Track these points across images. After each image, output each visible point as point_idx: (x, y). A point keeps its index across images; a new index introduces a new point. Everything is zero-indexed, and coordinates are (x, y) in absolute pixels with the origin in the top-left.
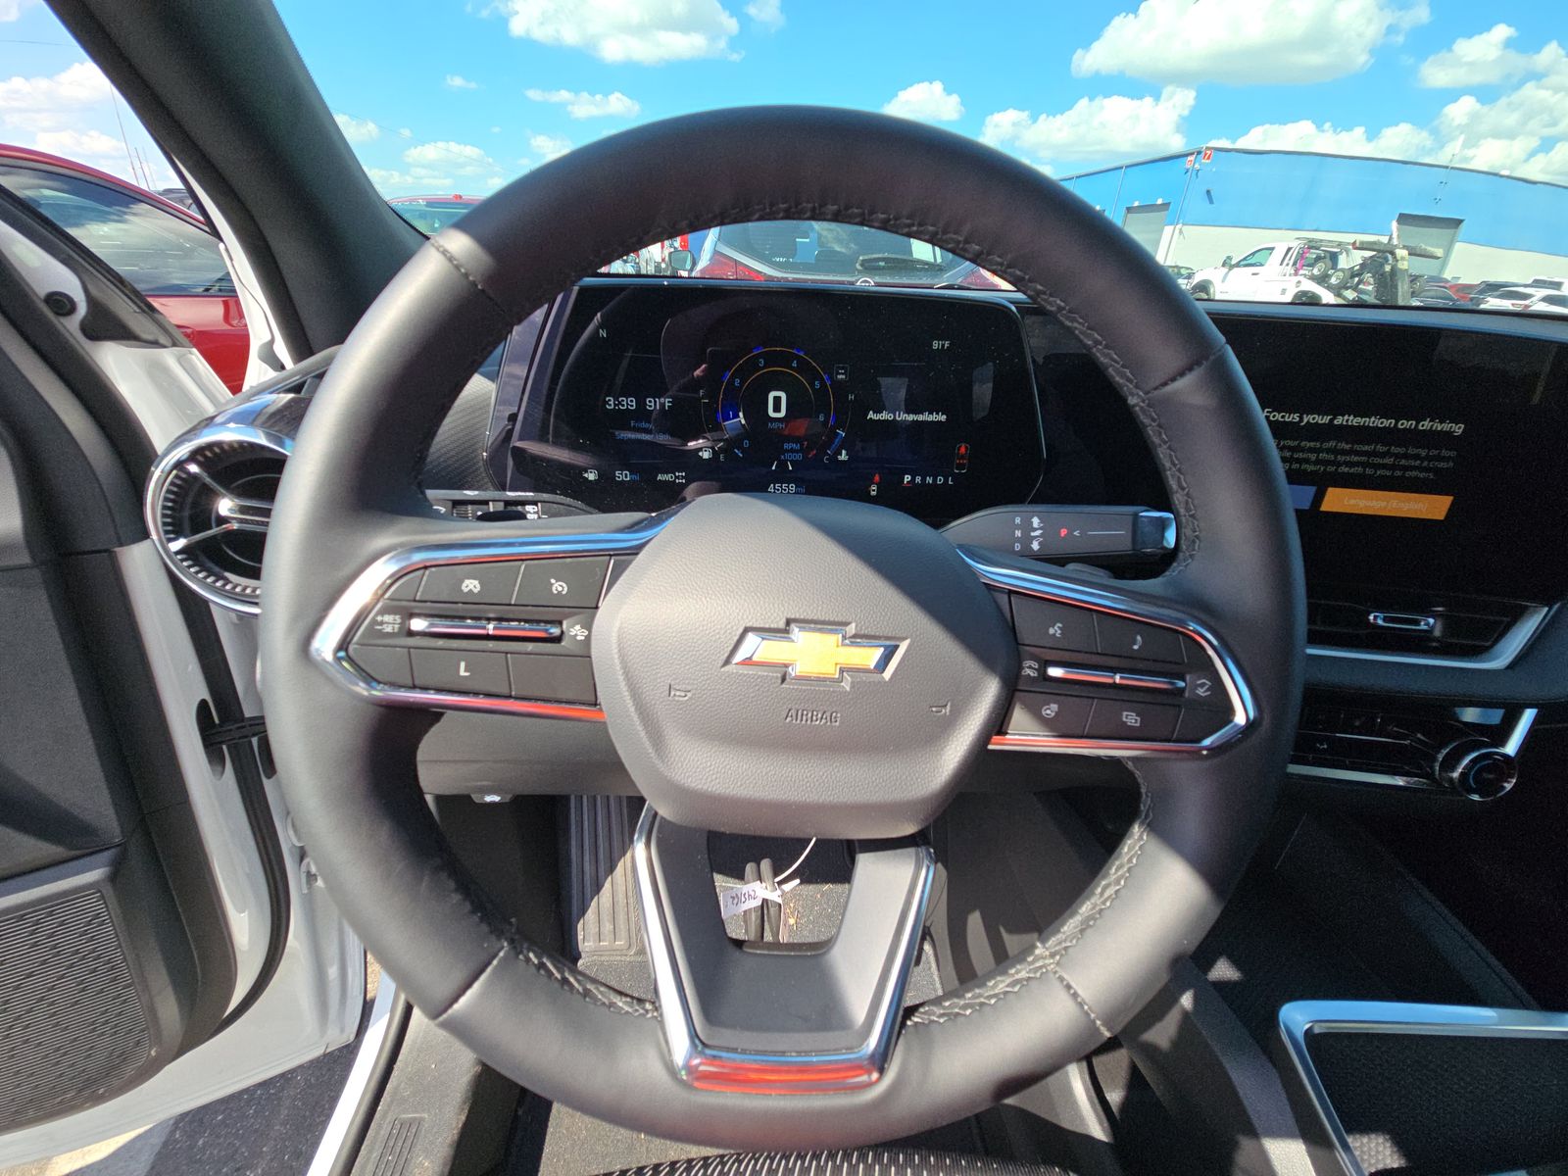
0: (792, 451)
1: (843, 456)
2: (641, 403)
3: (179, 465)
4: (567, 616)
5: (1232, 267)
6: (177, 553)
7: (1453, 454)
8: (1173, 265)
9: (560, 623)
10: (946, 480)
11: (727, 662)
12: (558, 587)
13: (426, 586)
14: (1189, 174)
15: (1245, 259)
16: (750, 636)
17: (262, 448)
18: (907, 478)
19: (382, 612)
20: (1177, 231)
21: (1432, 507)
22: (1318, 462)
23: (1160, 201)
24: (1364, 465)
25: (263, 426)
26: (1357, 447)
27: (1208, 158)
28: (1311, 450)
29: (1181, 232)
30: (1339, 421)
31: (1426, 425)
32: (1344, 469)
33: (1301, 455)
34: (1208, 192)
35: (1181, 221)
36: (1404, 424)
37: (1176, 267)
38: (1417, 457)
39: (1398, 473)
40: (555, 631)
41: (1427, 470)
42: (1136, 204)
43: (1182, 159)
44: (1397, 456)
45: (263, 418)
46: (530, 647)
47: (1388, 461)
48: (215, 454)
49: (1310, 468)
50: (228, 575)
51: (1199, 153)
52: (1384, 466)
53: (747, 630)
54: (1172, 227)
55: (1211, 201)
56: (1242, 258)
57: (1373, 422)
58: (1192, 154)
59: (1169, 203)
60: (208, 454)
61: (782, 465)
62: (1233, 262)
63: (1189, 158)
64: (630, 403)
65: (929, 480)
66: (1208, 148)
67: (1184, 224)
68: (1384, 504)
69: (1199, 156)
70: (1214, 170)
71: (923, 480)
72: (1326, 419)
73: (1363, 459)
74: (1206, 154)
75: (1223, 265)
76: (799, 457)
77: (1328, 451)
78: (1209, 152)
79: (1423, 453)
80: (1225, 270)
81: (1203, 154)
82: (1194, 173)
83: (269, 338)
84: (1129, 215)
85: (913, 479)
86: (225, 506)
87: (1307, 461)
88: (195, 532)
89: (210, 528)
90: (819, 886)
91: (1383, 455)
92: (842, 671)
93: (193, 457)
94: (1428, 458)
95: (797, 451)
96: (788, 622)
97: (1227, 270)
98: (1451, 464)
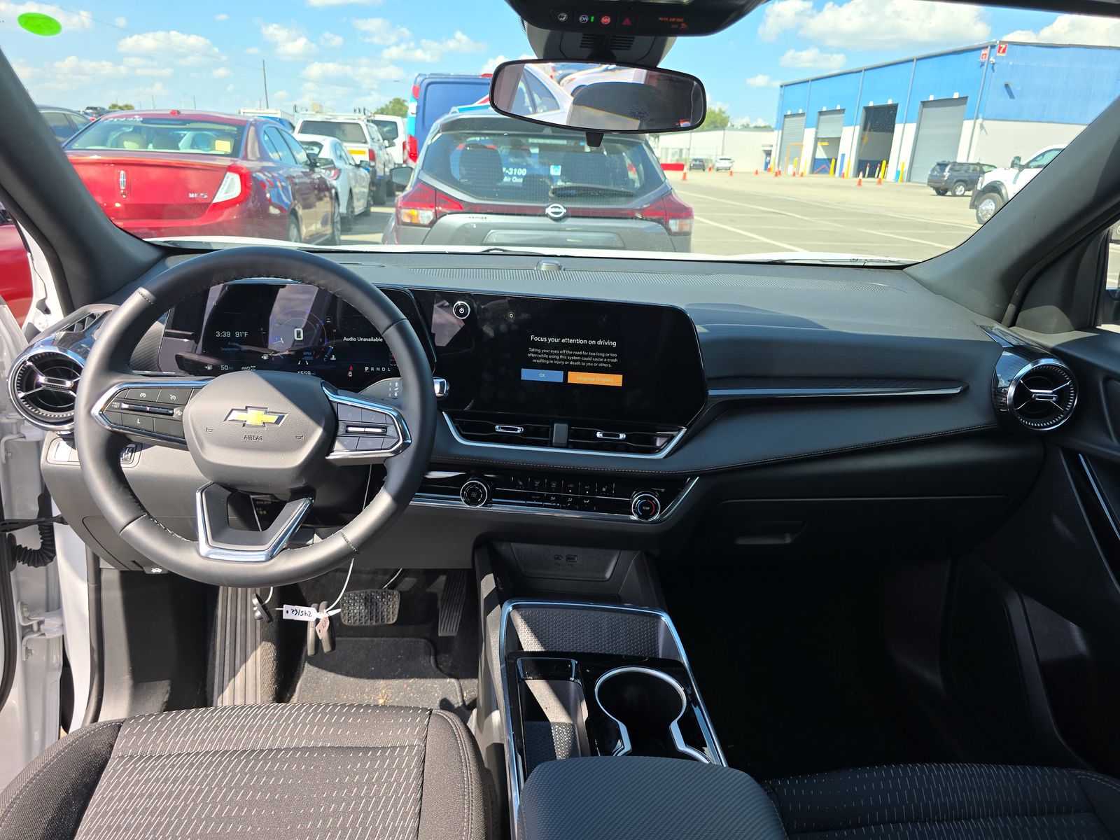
0: (307, 356)
1: (333, 358)
2: (233, 334)
3: (24, 362)
4: (175, 407)
5: (1022, 168)
6: (22, 398)
7: (616, 355)
8: (976, 162)
9: (173, 410)
10: (387, 369)
11: (226, 420)
12: (173, 397)
13: (128, 394)
14: (985, 67)
15: (1034, 160)
16: (234, 412)
17: (57, 354)
18: (367, 368)
19: (114, 401)
20: (978, 126)
21: (615, 380)
22: (560, 360)
23: (956, 96)
24: (581, 361)
25: (57, 345)
26: (576, 353)
27: (1004, 51)
28: (556, 354)
29: (982, 127)
30: (563, 341)
31: (600, 342)
32: (572, 363)
33: (552, 357)
34: (1007, 86)
35: (981, 116)
36: (592, 342)
37: (978, 164)
38: (601, 357)
39: (596, 365)
40: (171, 412)
41: (607, 363)
42: (931, 98)
43: (975, 53)
44: (593, 357)
45: (56, 343)
46: (161, 416)
47: (590, 359)
48: (39, 358)
49: (558, 362)
50: (39, 409)
51: (993, 47)
52: (588, 362)
53: (232, 410)
54: (972, 121)
55: (1011, 95)
56: (1031, 159)
57: (578, 341)
58: (986, 47)
59: (967, 97)
60: (36, 358)
61: (303, 362)
62: (1023, 163)
63: (983, 52)
64: (227, 334)
65: (378, 369)
66: (1002, 42)
67: (984, 119)
68: (594, 379)
69: (993, 50)
70: (1011, 63)
71: (375, 369)
72: (558, 340)
73: (579, 358)
74: (1000, 48)
75: (1012, 166)
76: (311, 358)
77: (563, 354)
78: (1004, 46)
79: (603, 355)
80: (1015, 171)
81: (997, 48)
82: (990, 66)
83: (44, 297)
84: (924, 109)
85: (370, 369)
86: (42, 379)
87: (556, 359)
88: (27, 391)
89: (33, 389)
90: (406, 681)
91: (587, 356)
92: (264, 423)
93: (30, 359)
94: (607, 358)
95: (310, 356)
96: (246, 407)
97: (1018, 171)
98: (616, 360)
